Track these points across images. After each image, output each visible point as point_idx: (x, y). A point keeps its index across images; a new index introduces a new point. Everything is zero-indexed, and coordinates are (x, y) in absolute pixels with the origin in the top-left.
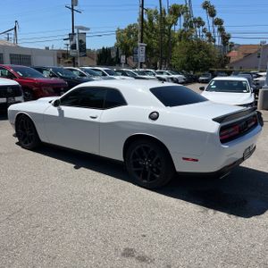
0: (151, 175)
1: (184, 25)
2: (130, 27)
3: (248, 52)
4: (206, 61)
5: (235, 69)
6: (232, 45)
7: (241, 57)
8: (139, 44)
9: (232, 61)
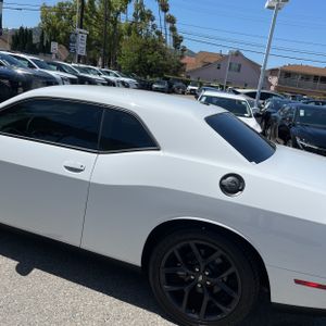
0: (209, 303)
1: (135, 15)
2: (61, 5)
3: (207, 60)
4: (161, 65)
5: (192, 79)
6: (184, 50)
7: (200, 65)
8: (78, 30)
9: (188, 68)
